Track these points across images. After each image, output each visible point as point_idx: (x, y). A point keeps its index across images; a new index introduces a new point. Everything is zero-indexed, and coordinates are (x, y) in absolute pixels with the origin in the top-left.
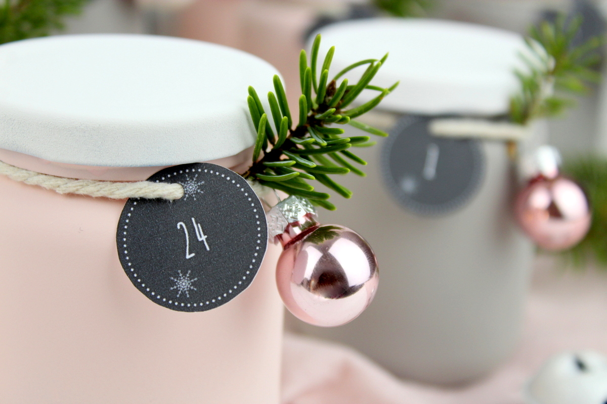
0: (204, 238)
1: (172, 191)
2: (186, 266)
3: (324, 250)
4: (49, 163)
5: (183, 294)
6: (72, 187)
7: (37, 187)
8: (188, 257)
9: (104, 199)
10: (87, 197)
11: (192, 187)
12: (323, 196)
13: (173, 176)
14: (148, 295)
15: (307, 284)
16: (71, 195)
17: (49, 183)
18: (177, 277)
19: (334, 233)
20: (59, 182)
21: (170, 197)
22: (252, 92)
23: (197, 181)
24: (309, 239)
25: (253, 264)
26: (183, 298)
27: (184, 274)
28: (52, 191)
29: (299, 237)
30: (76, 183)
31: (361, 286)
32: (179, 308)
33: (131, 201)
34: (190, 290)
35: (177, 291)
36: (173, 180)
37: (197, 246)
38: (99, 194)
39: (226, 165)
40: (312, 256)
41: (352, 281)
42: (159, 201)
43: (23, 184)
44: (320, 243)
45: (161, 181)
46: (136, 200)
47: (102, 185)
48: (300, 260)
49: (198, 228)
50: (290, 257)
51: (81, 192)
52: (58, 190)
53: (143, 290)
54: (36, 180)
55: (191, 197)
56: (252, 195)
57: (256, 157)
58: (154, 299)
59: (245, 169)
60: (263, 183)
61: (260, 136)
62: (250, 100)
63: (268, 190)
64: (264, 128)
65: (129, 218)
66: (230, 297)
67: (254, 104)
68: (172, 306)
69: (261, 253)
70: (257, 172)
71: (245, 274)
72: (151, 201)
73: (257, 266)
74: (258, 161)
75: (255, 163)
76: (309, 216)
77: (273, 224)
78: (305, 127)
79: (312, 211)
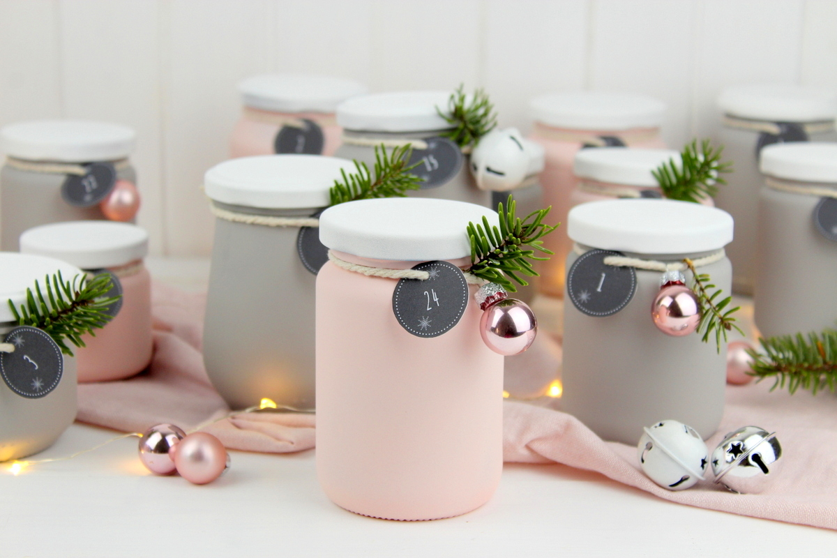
0: (437, 299)
1: (423, 275)
2: (426, 314)
3: (505, 311)
4: (361, 259)
5: (424, 328)
6: (372, 272)
7: (356, 272)
8: (428, 309)
9: (388, 279)
10: (380, 277)
11: (434, 273)
12: (508, 283)
13: (424, 267)
14: (406, 328)
15: (493, 330)
16: (372, 276)
17: (360, 270)
18: (422, 319)
19: (515, 303)
20: (366, 269)
21: (422, 278)
22: (470, 224)
23: (437, 270)
24: (498, 305)
25: (460, 313)
26: (424, 331)
27: (425, 318)
28: (363, 274)
29: (492, 304)
30: (374, 269)
31: (525, 332)
32: (421, 336)
33: (402, 279)
34: (428, 327)
35: (421, 327)
36: (424, 270)
37: (433, 304)
38: (385, 276)
39: (457, 265)
40: (498, 314)
41: (519, 330)
42: (416, 280)
43: (349, 271)
44: (503, 307)
45: (418, 269)
46: (404, 279)
47: (387, 271)
48: (490, 317)
49: (434, 294)
50: (486, 314)
51: (376, 275)
52: (366, 274)
53: (404, 326)
54: (355, 268)
55: (432, 279)
56: (463, 277)
57: (473, 261)
58: (409, 331)
59: (469, 268)
60: (477, 275)
61: (472, 248)
62: (468, 228)
63: (480, 279)
64: (474, 243)
65: (400, 289)
66: (447, 330)
67: (471, 230)
68: (418, 335)
69: (464, 307)
70: (474, 269)
71: (455, 318)
72: (411, 280)
73: (461, 314)
74: (475, 263)
75: (473, 264)
76: (500, 294)
77: (480, 298)
78: (503, 246)
79: (502, 291)
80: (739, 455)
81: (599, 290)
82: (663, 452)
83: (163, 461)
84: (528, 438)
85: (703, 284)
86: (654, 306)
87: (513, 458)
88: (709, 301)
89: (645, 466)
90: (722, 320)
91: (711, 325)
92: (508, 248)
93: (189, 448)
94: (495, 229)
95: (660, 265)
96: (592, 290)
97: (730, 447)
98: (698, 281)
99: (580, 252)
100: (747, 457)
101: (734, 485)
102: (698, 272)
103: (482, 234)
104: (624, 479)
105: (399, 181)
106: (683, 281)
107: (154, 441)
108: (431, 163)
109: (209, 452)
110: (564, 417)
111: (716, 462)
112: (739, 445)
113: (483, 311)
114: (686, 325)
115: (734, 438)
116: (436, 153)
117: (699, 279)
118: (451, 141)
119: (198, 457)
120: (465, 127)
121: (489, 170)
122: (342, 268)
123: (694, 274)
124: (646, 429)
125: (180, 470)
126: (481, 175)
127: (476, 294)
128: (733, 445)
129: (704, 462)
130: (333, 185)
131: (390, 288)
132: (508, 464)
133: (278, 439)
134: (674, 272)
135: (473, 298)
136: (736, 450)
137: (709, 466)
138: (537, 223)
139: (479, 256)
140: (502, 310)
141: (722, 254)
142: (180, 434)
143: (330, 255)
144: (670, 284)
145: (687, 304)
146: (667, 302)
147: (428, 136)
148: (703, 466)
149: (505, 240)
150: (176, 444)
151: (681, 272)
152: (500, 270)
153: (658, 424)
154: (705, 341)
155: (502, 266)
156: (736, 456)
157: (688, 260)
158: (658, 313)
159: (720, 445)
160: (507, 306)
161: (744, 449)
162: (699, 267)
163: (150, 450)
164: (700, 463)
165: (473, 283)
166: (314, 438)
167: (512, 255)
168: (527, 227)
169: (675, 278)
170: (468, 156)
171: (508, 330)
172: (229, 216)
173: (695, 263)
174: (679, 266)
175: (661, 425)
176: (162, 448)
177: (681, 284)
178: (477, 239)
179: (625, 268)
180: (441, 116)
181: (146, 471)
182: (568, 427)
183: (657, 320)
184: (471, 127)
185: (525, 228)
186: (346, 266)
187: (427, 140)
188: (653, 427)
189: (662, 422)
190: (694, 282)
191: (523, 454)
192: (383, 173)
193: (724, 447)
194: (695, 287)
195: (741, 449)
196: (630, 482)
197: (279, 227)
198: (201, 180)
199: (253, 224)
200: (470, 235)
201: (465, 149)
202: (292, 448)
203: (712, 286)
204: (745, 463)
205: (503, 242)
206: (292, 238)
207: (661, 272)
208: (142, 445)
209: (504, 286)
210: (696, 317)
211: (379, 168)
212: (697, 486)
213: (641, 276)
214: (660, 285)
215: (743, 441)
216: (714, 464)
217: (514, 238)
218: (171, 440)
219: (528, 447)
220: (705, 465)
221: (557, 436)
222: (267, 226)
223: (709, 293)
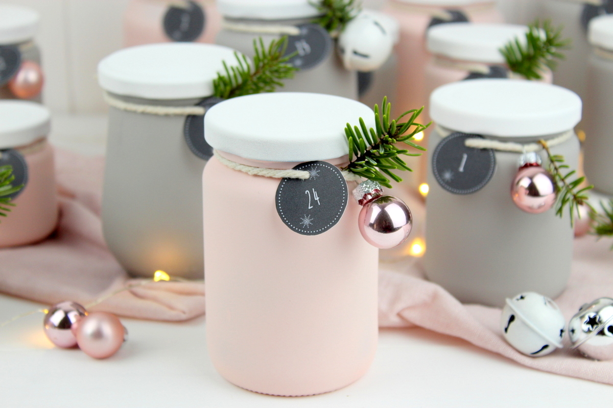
0: (318, 199)
1: (304, 175)
2: (308, 212)
3: (383, 208)
4: (246, 159)
5: (306, 226)
6: (256, 171)
7: (240, 171)
8: (310, 208)
9: (271, 178)
10: (263, 176)
11: (314, 173)
12: (384, 180)
13: (305, 167)
14: (289, 226)
15: (372, 225)
16: (256, 176)
17: (245, 169)
18: (304, 218)
19: (390, 200)
20: (250, 169)
21: (303, 178)
22: (348, 125)
23: (317, 170)
24: (377, 202)
25: (340, 212)
26: (306, 228)
27: (307, 216)
28: (247, 173)
29: (370, 201)
30: (258, 169)
31: (401, 227)
32: (304, 233)
33: (284, 179)
34: (309, 225)
35: (303, 225)
36: (305, 169)
37: (314, 202)
38: (268, 175)
39: (333, 163)
40: (376, 211)
41: (395, 226)
42: (297, 179)
43: (234, 170)
44: (380, 204)
45: (299, 169)
46: (286, 179)
47: (270, 171)
48: (368, 213)
49: (315, 194)
50: (365, 211)
51: (260, 174)
52: (250, 173)
53: (287, 224)
54: (239, 167)
55: (313, 178)
56: (341, 175)
57: (351, 159)
58: (292, 228)
59: (346, 165)
60: (355, 173)
61: (350, 148)
62: (346, 130)
63: (357, 176)
64: (351, 144)
65: (283, 188)
66: (328, 228)
67: (349, 132)
68: (300, 233)
69: (344, 207)
70: (351, 167)
71: (336, 217)
72: (293, 179)
73: (342, 213)
74: (353, 161)
75: (351, 162)
76: (376, 190)
77: (358, 194)
78: (378, 144)
79: (378, 188)
80: (595, 326)
81: (461, 169)
82: (524, 324)
83: (66, 336)
84: (399, 307)
85: (557, 164)
86: (513, 186)
87: (386, 323)
88: (563, 180)
89: (508, 336)
90: (575, 197)
91: (564, 201)
92: (383, 147)
93: (90, 326)
94: (372, 131)
95: (517, 147)
96: (455, 170)
97: (586, 319)
98: (552, 161)
99: (444, 134)
100: (603, 329)
101: (590, 351)
102: (553, 153)
103: (360, 136)
104: (489, 347)
105: (277, 71)
106: (539, 162)
107: (57, 318)
108: (303, 48)
109: (108, 330)
110: (432, 288)
111: (573, 331)
112: (595, 318)
113: (361, 207)
114: (543, 204)
115: (590, 310)
116: (307, 39)
117: (554, 159)
118: (321, 27)
119: (98, 335)
120: (334, 15)
121: (355, 53)
122: (227, 166)
123: (549, 155)
124: (508, 301)
125: (80, 345)
126: (348, 58)
127: (354, 191)
128: (590, 318)
129: (562, 331)
130: (215, 77)
131: (273, 187)
132: (383, 329)
133: (171, 308)
134: (530, 154)
135: (352, 194)
136: (592, 322)
137: (565, 334)
138: (411, 123)
139: (357, 154)
140: (380, 207)
141: (572, 133)
142: (81, 311)
143: (214, 152)
144: (527, 166)
145: (544, 184)
146: (525, 183)
147: (301, 23)
148: (561, 335)
149: (381, 139)
150: (79, 321)
151: (537, 152)
152: (377, 168)
153: (519, 296)
154: (559, 215)
155: (379, 164)
156: (592, 326)
157: (543, 141)
158: (517, 192)
159: (575, 316)
160: (384, 203)
161: (600, 322)
162: (552, 147)
163: (53, 326)
164: (559, 333)
165: (351, 180)
166: (203, 306)
167: (388, 154)
168: (401, 126)
169: (532, 159)
170: (336, 40)
171: (385, 226)
172: (122, 105)
173: (549, 144)
174: (534, 147)
175: (522, 298)
176: (65, 324)
177: (537, 165)
178: (354, 140)
179: (485, 150)
180: (312, 4)
181: (50, 345)
182: (435, 297)
183: (516, 198)
184: (339, 14)
185: (400, 127)
186: (231, 165)
187: (299, 26)
188: (514, 299)
189: (524, 294)
190: (549, 162)
191: (394, 320)
192: (261, 64)
193: (582, 317)
194: (550, 166)
195: (597, 320)
196: (495, 349)
197: (167, 116)
198: (94, 70)
199: (143, 114)
200: (348, 137)
201: (333, 34)
202: (184, 317)
203: (566, 167)
204: (602, 333)
205: (378, 140)
206: (178, 127)
207: (519, 153)
208: (47, 320)
209: (380, 183)
210: (552, 196)
211: (257, 60)
212: (556, 352)
213: (500, 157)
214: (518, 166)
215: (597, 313)
216: (571, 333)
217: (390, 139)
218: (73, 317)
219: (399, 315)
220: (563, 334)
221: (425, 305)
222: (156, 115)
223: (563, 172)
